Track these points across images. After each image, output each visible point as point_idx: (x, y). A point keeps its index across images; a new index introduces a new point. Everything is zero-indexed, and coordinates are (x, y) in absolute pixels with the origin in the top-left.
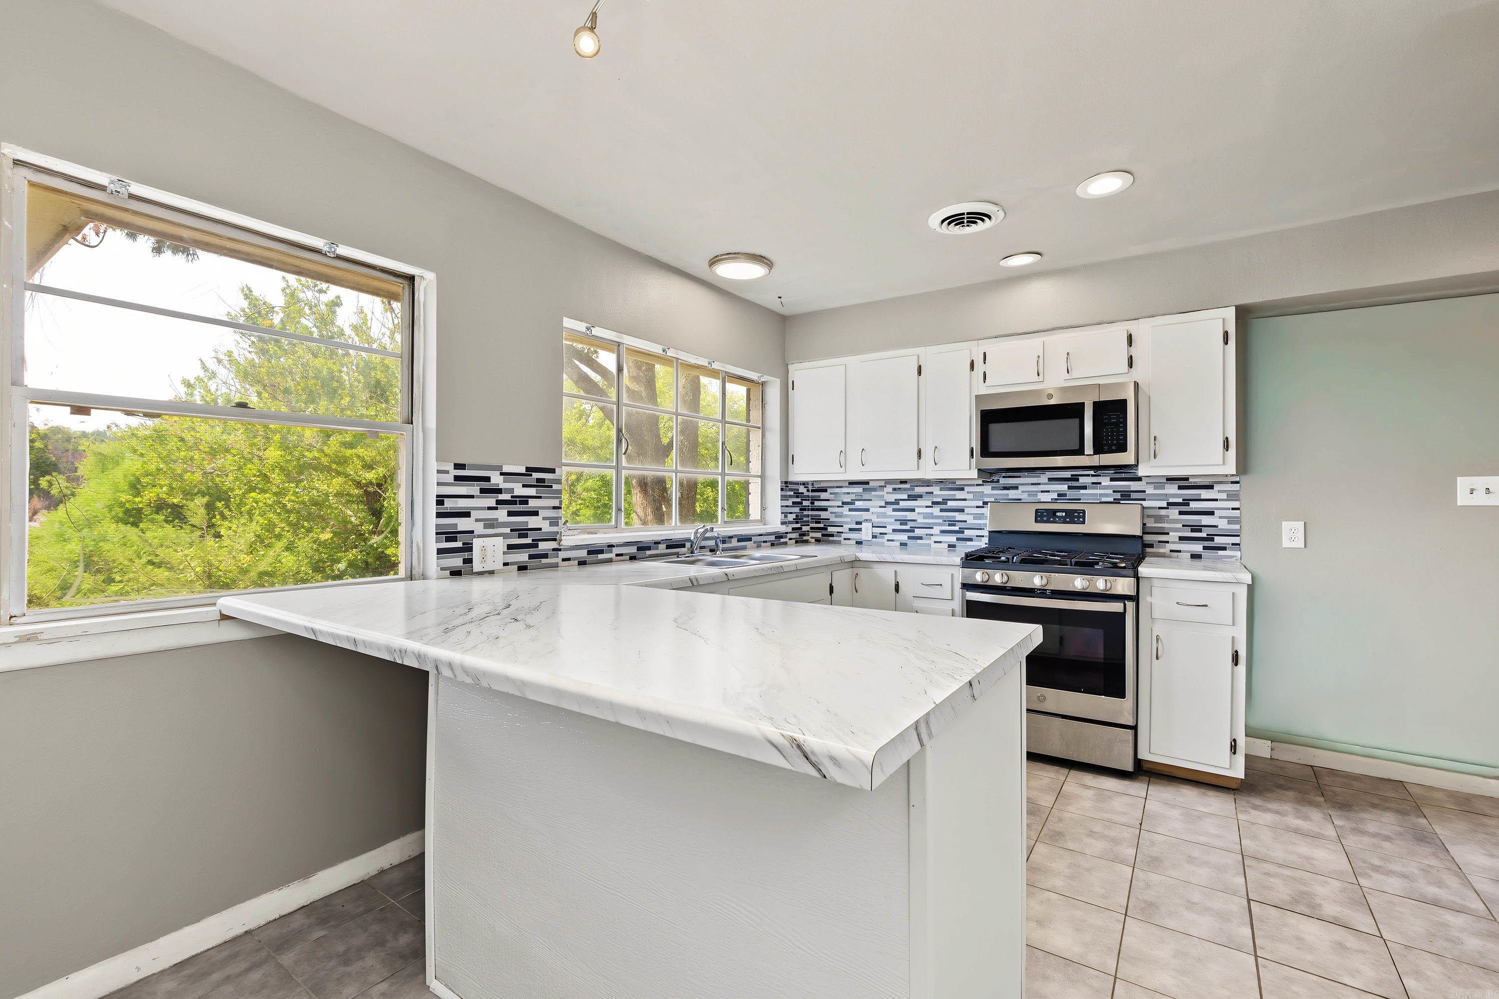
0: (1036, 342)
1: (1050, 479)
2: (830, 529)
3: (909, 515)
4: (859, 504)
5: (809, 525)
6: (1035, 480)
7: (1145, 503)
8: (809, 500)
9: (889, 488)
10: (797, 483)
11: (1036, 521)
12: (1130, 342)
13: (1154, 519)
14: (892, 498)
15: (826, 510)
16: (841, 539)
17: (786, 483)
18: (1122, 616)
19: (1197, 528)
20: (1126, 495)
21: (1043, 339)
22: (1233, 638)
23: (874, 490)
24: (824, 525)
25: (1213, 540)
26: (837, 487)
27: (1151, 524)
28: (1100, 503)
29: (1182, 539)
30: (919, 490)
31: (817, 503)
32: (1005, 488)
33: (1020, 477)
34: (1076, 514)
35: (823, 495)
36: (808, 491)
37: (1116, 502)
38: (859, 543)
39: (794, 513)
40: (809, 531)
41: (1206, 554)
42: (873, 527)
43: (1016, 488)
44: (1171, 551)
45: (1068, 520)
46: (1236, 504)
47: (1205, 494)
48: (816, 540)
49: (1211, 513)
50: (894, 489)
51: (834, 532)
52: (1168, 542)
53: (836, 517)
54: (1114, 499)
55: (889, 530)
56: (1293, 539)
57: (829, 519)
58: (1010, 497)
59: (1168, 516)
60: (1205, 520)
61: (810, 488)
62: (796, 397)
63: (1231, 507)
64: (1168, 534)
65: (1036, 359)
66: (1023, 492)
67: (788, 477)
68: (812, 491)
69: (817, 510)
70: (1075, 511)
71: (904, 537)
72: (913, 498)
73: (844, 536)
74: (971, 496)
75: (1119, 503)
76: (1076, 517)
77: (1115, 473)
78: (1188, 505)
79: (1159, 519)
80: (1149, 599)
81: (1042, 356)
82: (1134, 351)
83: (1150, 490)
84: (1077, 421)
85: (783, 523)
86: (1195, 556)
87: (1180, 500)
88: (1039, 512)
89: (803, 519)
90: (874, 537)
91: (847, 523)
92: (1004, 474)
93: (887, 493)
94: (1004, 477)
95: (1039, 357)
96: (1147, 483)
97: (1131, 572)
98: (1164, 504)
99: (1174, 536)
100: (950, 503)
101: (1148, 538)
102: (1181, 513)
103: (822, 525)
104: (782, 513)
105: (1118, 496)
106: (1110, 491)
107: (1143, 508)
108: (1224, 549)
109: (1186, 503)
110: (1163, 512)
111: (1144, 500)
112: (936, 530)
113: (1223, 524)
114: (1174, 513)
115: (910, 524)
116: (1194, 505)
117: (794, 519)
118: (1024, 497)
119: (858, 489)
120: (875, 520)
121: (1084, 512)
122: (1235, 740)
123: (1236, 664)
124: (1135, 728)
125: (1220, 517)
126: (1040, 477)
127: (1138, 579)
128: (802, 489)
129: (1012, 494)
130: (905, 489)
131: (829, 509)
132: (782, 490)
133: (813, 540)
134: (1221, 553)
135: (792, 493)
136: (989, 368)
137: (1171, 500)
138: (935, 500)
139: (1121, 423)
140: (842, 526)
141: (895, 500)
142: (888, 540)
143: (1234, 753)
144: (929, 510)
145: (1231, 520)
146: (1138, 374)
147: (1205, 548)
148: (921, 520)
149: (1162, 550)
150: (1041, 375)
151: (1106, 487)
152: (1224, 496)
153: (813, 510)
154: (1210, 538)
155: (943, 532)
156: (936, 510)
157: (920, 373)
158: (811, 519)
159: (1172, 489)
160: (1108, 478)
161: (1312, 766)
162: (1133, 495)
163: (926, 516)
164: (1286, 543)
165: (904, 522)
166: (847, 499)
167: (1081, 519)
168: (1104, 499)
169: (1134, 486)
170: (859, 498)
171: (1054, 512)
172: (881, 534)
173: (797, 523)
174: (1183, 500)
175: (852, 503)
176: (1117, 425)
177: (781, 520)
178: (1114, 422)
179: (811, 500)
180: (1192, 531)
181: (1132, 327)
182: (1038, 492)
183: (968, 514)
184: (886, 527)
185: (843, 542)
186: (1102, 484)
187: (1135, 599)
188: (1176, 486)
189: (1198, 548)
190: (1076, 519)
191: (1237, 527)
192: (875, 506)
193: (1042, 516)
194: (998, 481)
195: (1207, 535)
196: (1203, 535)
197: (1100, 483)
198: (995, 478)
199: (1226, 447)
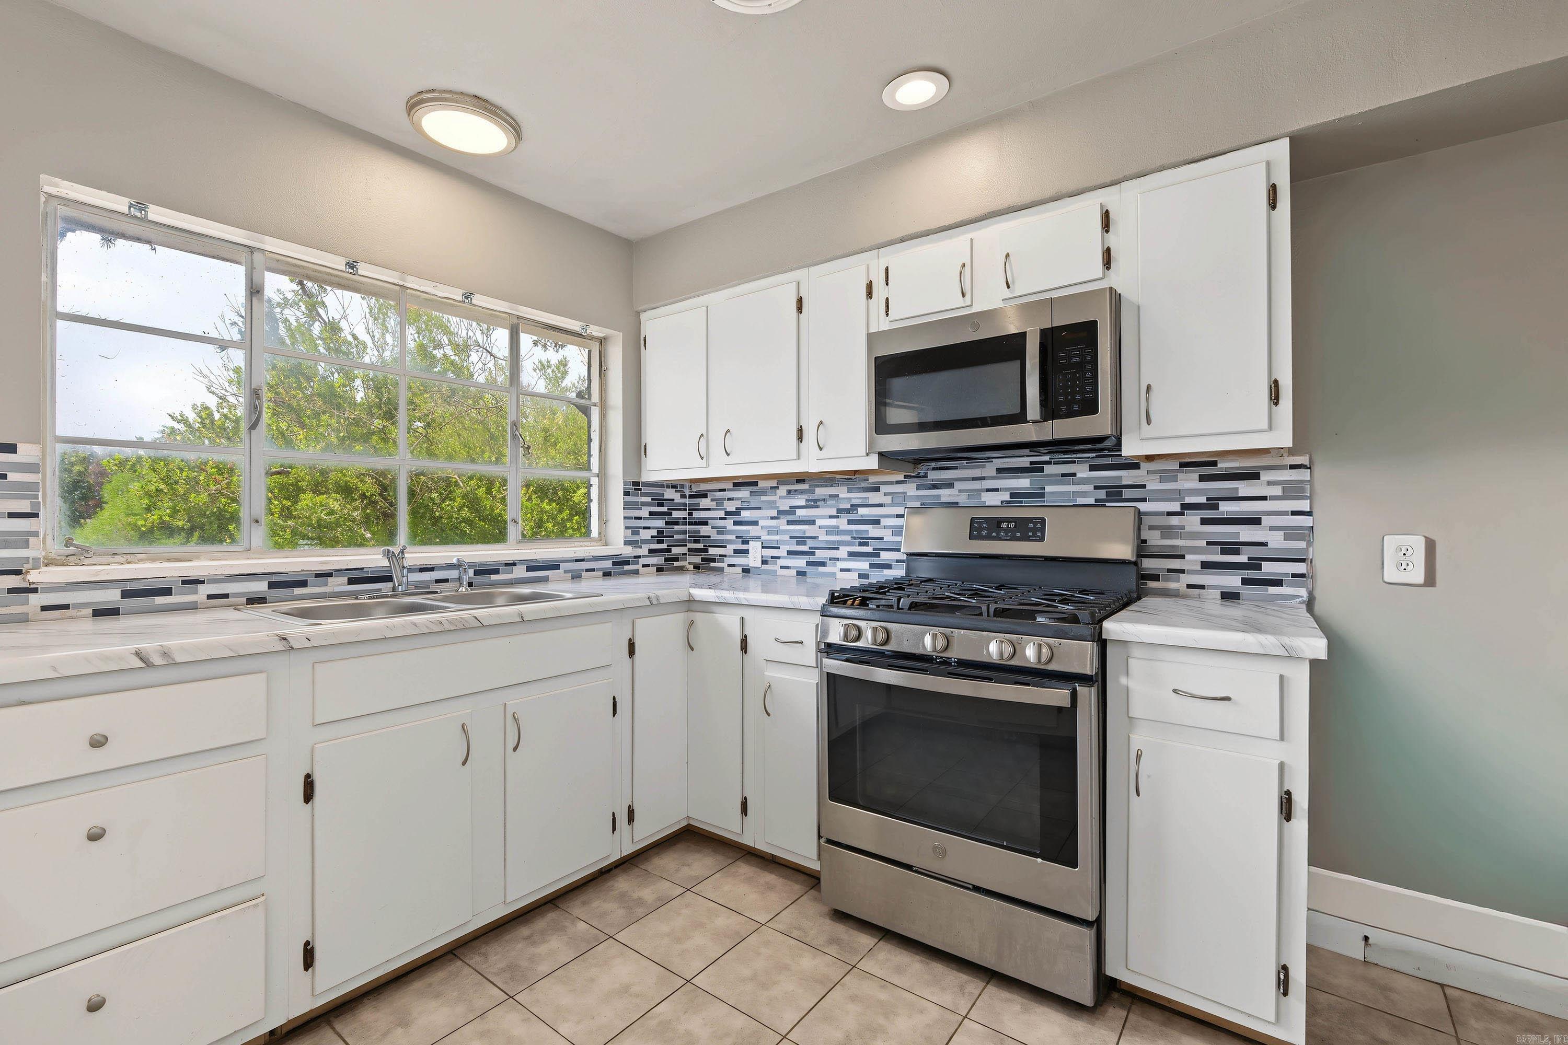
0: (957, 244)
1: (999, 471)
2: (712, 551)
3: (808, 530)
4: (745, 514)
5: (686, 546)
6: (977, 473)
7: (1143, 507)
8: (685, 510)
9: (783, 490)
10: (659, 485)
11: (971, 537)
12: (1106, 225)
13: (1159, 532)
14: (785, 505)
15: (706, 523)
16: (724, 565)
17: (636, 484)
18: (1068, 714)
19: (1231, 547)
20: (1114, 493)
21: (968, 236)
22: (1282, 766)
23: (763, 493)
24: (704, 546)
25: (1259, 567)
26: (720, 490)
27: (1154, 539)
28: (1074, 506)
29: (1206, 565)
30: (821, 492)
31: (696, 514)
32: (934, 487)
33: (955, 468)
34: (1031, 525)
35: (704, 502)
36: (683, 496)
37: (1099, 504)
38: (746, 571)
39: (654, 528)
40: (685, 554)
41: (1248, 592)
42: (763, 547)
43: (950, 485)
44: (1189, 586)
45: (1018, 534)
46: (1304, 505)
47: (1244, 488)
48: (695, 567)
49: (1255, 521)
50: (789, 492)
51: (715, 555)
52: (1183, 571)
53: (719, 533)
54: (1096, 500)
55: (782, 552)
56: (1404, 566)
57: (709, 537)
58: (943, 500)
59: (1183, 527)
60: (1246, 533)
61: (687, 493)
62: (651, 359)
63: (1290, 510)
64: (1183, 557)
65: (959, 268)
66: (960, 491)
67: (640, 475)
68: (691, 497)
69: (696, 523)
70: (1030, 520)
71: (801, 562)
72: (813, 504)
73: (728, 561)
74: (888, 500)
75: (1105, 506)
76: (1031, 530)
77: (1097, 457)
78: (1216, 507)
79: (1167, 531)
80: (1123, 680)
81: (970, 264)
82: (1113, 240)
83: (1153, 485)
84: (1017, 364)
85: (627, 543)
86: (1229, 596)
87: (1203, 500)
88: (977, 523)
89: (673, 537)
90: (764, 562)
91: (730, 542)
92: (933, 464)
93: (781, 497)
94: (934, 469)
95: (964, 265)
96: (1148, 472)
97: (1087, 631)
98: (1176, 507)
99: (1193, 560)
100: (862, 511)
101: (1149, 564)
102: (1204, 522)
103: (700, 546)
104: (627, 528)
105: (1102, 494)
106: (1090, 488)
107: (1140, 514)
108: (1278, 583)
109: (1212, 504)
110: (1175, 521)
111: (1144, 500)
112: (843, 552)
113: (1276, 541)
114: (1192, 521)
115: (810, 543)
116: (1226, 508)
117: (652, 537)
118: (963, 499)
119: (744, 493)
120: (765, 537)
121: (1043, 520)
122: (1285, 968)
123: (1288, 818)
124: (1098, 925)
125: (1272, 529)
126: (984, 467)
127: (1103, 644)
128: (669, 494)
129: (945, 495)
130: (802, 492)
131: (710, 521)
132: (626, 493)
133: (691, 567)
134: (1272, 590)
135: (649, 499)
136: (892, 293)
137: (1189, 500)
138: (842, 506)
139: (1089, 362)
140: (725, 547)
141: (791, 507)
142: (782, 567)
143: (1285, 994)
144: (833, 522)
145: (1291, 533)
146: (1118, 280)
147: (1245, 582)
148: (823, 537)
149: (1173, 585)
150: (968, 296)
151: (1084, 481)
152: (1277, 491)
153: (690, 524)
154: (1254, 564)
155: (852, 554)
156: (842, 523)
157: (800, 309)
158: (689, 537)
159: (1189, 481)
160: (1087, 466)
161: (1442, 986)
162: (1127, 493)
163: (831, 531)
164: (1391, 574)
165: (801, 540)
166: (731, 507)
167: (1039, 534)
168: (1080, 501)
169: (1127, 477)
170: (744, 505)
171: (999, 521)
172: (772, 557)
173: (660, 542)
174: (1208, 499)
175: (737, 512)
176: (1081, 366)
177: (625, 537)
178: (1077, 363)
179: (689, 510)
180: (1223, 552)
181: (1108, 197)
182: (982, 490)
183: (885, 527)
184: (778, 548)
185: (727, 569)
186: (1079, 475)
187: (1099, 680)
188: (1196, 476)
189: (1233, 581)
190: (1030, 534)
191: (1302, 544)
192: (764, 517)
193: (980, 529)
194: (925, 476)
195: (1249, 559)
196: (1242, 559)
197: (1074, 475)
198: (922, 470)
199: (1275, 397)
